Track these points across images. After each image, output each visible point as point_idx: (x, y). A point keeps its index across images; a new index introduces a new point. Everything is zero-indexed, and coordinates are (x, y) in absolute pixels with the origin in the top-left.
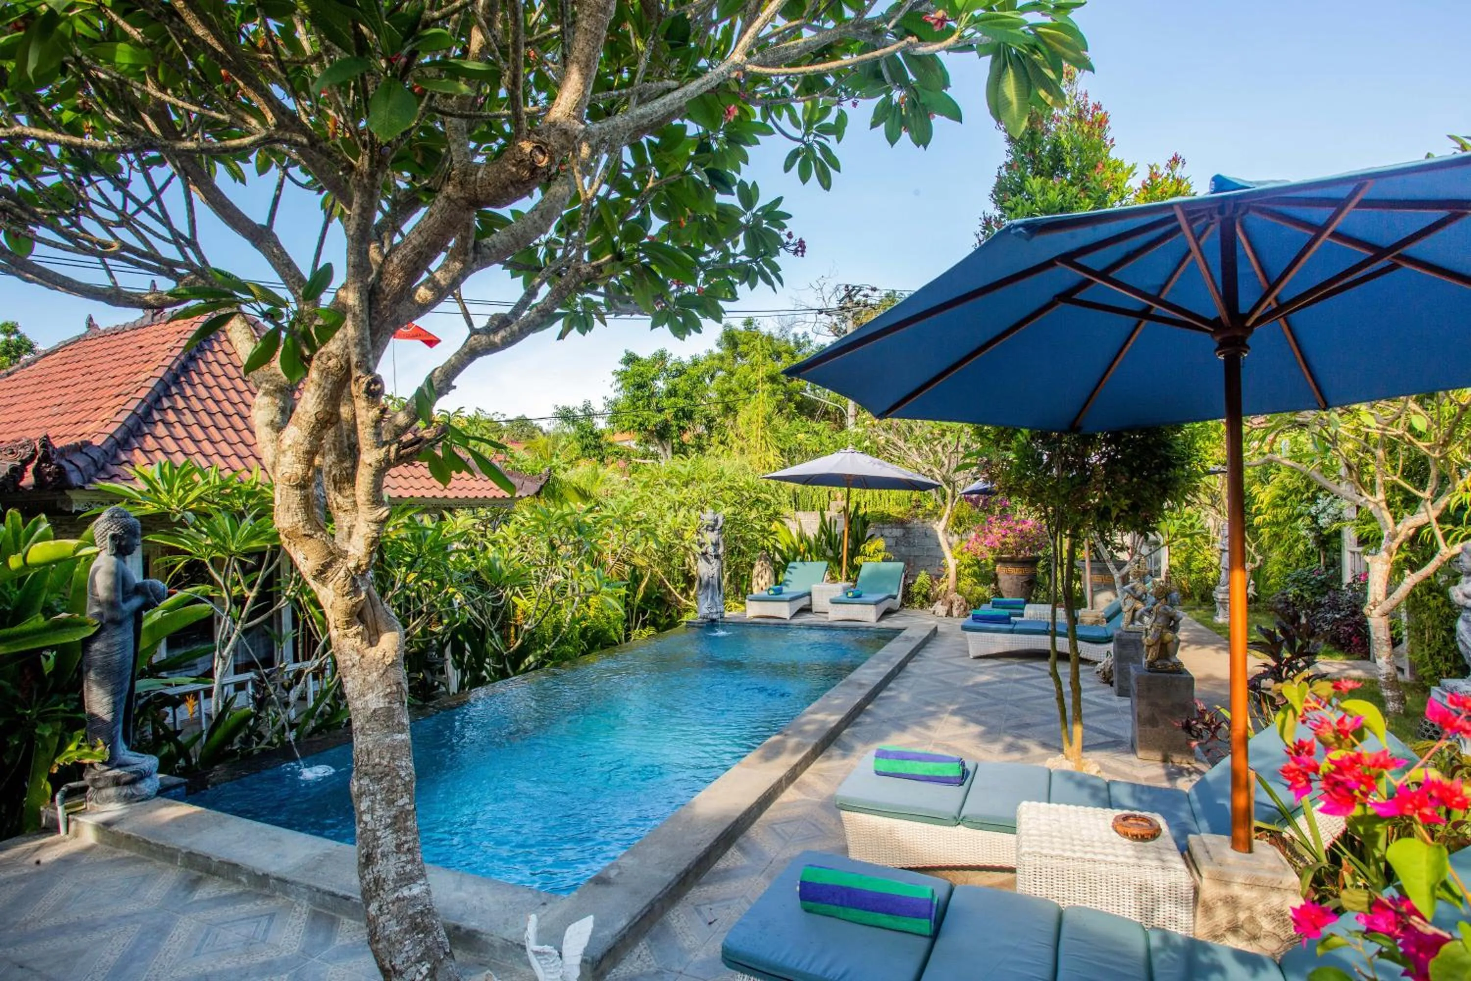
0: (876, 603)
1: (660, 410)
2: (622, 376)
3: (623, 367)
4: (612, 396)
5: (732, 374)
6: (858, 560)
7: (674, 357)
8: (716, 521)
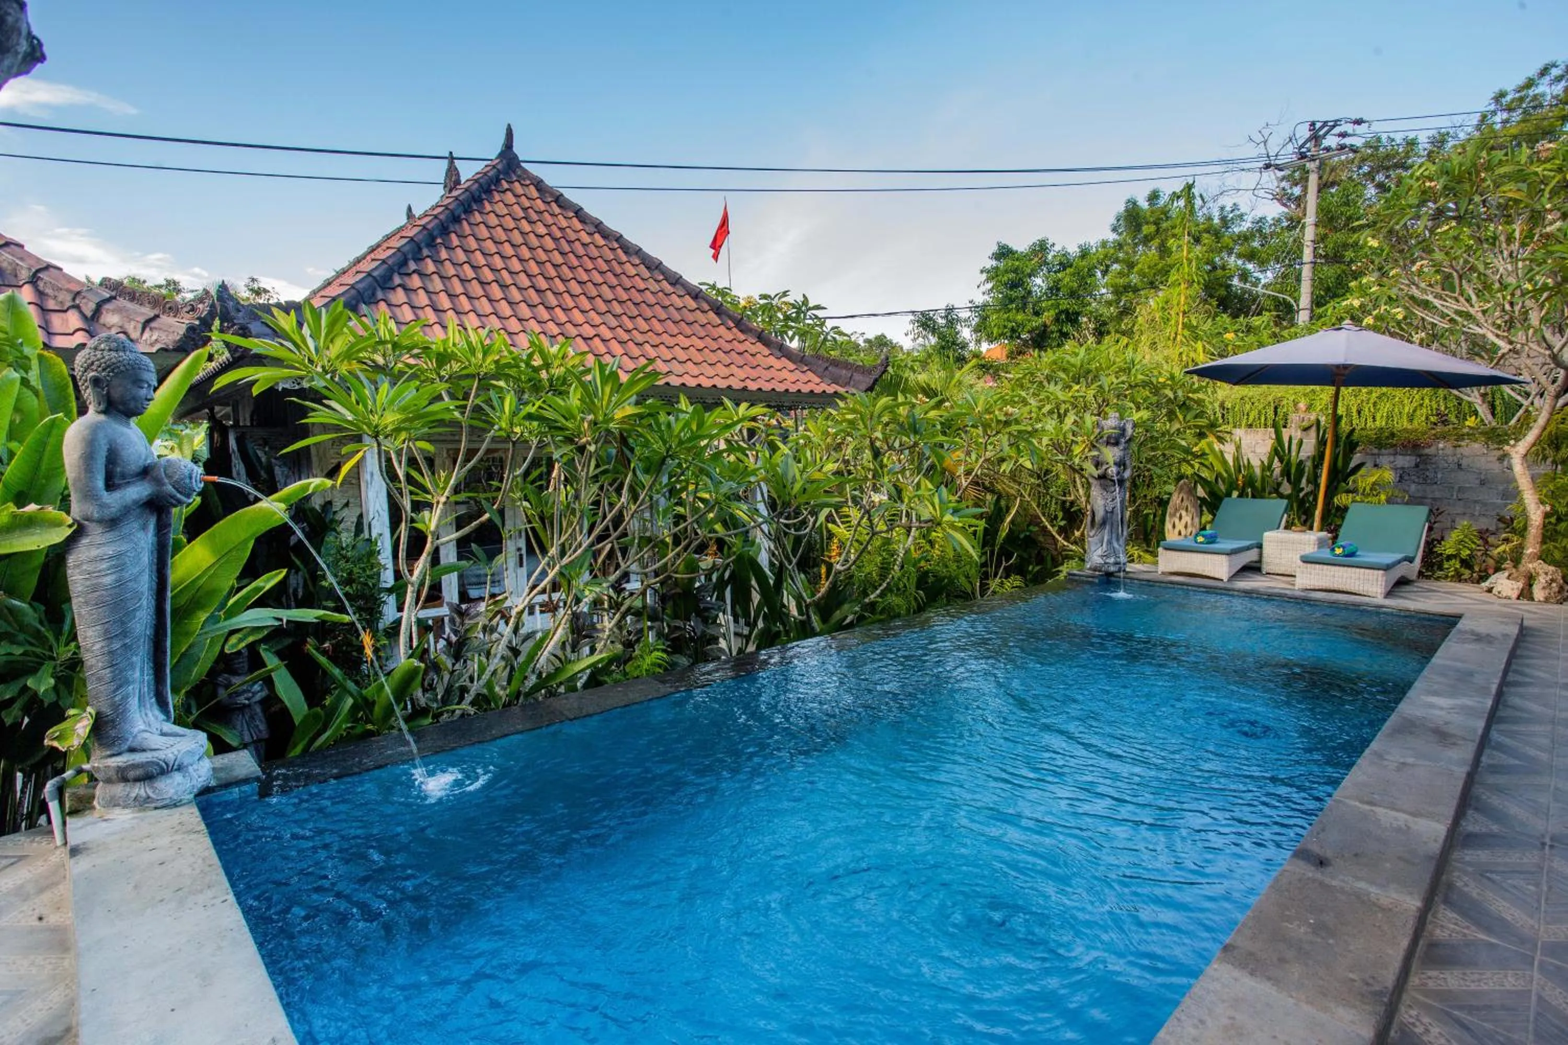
0: (1387, 568)
1: (1037, 314)
2: (992, 274)
3: (994, 263)
4: (980, 299)
5: (1131, 265)
6: (1341, 499)
7: (1057, 248)
8: (1123, 430)
